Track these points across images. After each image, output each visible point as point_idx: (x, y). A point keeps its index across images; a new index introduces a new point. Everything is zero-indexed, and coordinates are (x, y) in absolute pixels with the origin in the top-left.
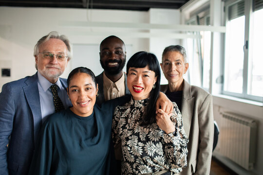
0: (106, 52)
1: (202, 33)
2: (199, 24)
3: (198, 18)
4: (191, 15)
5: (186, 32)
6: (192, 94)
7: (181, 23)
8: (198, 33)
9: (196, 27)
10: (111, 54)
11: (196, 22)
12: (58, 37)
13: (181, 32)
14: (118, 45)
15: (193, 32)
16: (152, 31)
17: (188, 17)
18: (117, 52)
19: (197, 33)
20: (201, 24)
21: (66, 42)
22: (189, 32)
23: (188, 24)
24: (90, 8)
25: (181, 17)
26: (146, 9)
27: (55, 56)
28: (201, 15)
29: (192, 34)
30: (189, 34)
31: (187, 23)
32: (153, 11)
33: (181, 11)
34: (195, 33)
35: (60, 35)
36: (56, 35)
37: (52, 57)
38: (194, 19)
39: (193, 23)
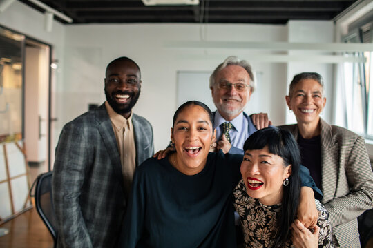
0: (114, 79)
1: (367, 54)
2: (362, 41)
3: (361, 33)
4: (351, 28)
5: (342, 54)
6: (334, 138)
7: (335, 41)
8: (361, 55)
9: (358, 46)
10: (120, 83)
11: (358, 38)
12: (237, 64)
13: (334, 54)
14: (131, 71)
15: (354, 54)
16: (292, 53)
17: (345, 31)
18: (129, 81)
19: (359, 54)
20: (365, 42)
21: (248, 69)
22: (347, 53)
23: (346, 42)
24: (204, 22)
25: (335, 31)
26: (284, 22)
27: (233, 86)
28: (365, 28)
29: (352, 55)
30: (346, 56)
31: (345, 40)
32: (292, 24)
33: (335, 22)
34: (357, 55)
35: (239, 60)
36: (234, 61)
37: (229, 87)
38: (355, 34)
39: (353, 40)
